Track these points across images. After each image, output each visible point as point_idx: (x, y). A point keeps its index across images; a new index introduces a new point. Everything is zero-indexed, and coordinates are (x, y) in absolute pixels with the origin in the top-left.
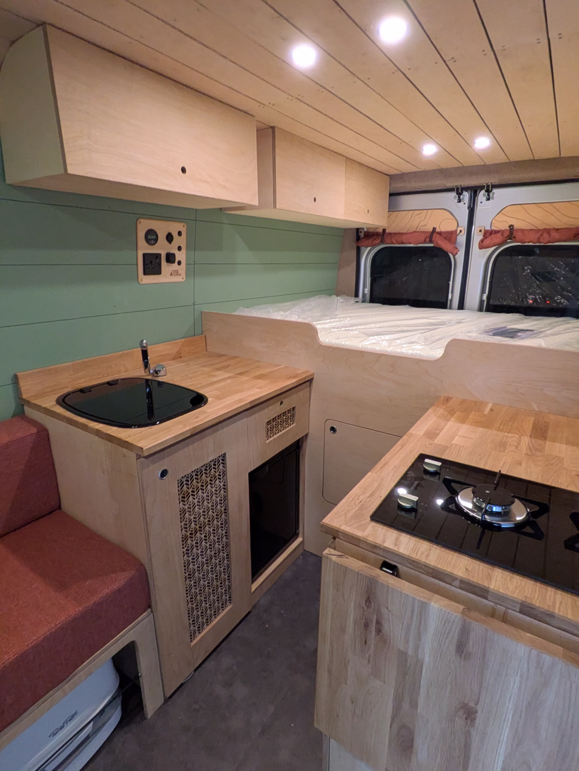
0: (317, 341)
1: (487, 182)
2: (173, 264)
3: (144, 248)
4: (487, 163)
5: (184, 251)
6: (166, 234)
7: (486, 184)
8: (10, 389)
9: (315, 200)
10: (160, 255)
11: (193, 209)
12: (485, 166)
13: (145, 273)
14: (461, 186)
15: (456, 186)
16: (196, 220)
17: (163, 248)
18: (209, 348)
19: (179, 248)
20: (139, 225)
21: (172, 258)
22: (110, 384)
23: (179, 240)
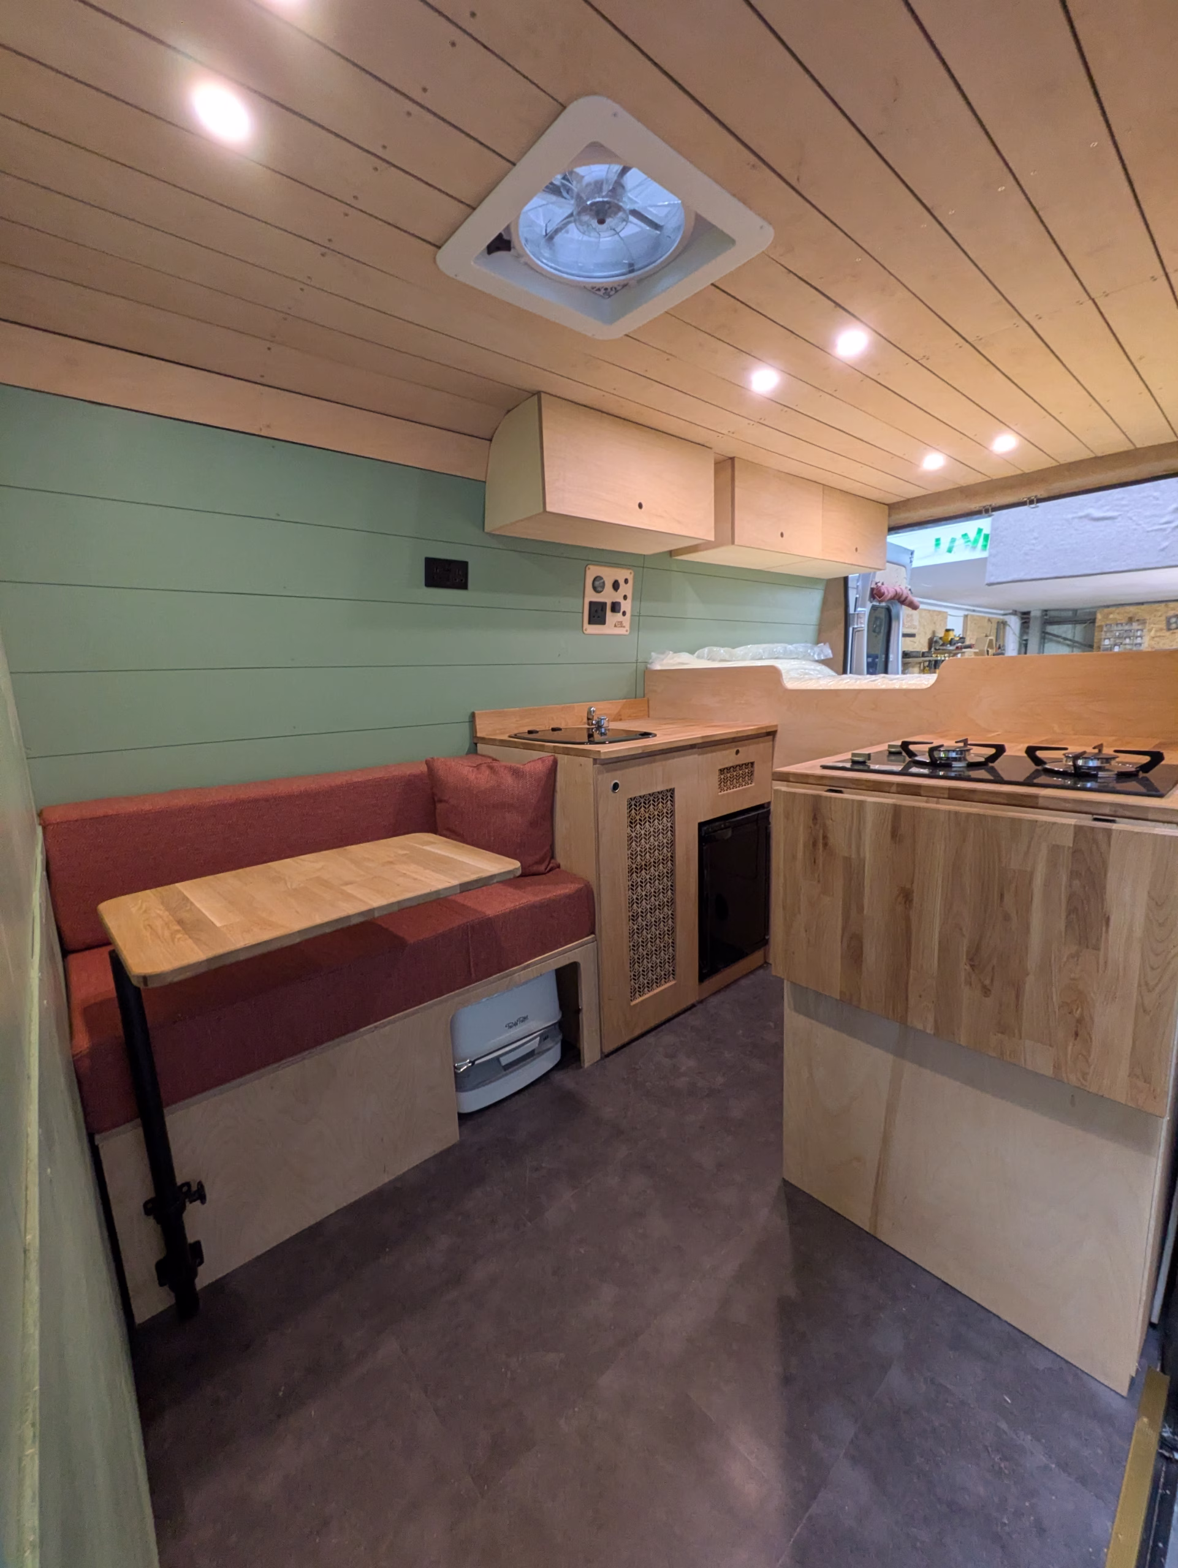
0: (781, 685)
1: (1028, 496)
2: (618, 614)
3: (591, 596)
4: (1027, 471)
5: (629, 600)
6: (612, 582)
7: (1029, 498)
8: (466, 727)
9: (782, 535)
10: (605, 604)
11: (641, 555)
12: (1023, 475)
13: (590, 622)
14: (990, 505)
15: (984, 507)
16: (643, 567)
17: (607, 596)
18: (651, 713)
19: (625, 597)
20: (588, 572)
21: (617, 608)
22: (554, 730)
23: (625, 589)
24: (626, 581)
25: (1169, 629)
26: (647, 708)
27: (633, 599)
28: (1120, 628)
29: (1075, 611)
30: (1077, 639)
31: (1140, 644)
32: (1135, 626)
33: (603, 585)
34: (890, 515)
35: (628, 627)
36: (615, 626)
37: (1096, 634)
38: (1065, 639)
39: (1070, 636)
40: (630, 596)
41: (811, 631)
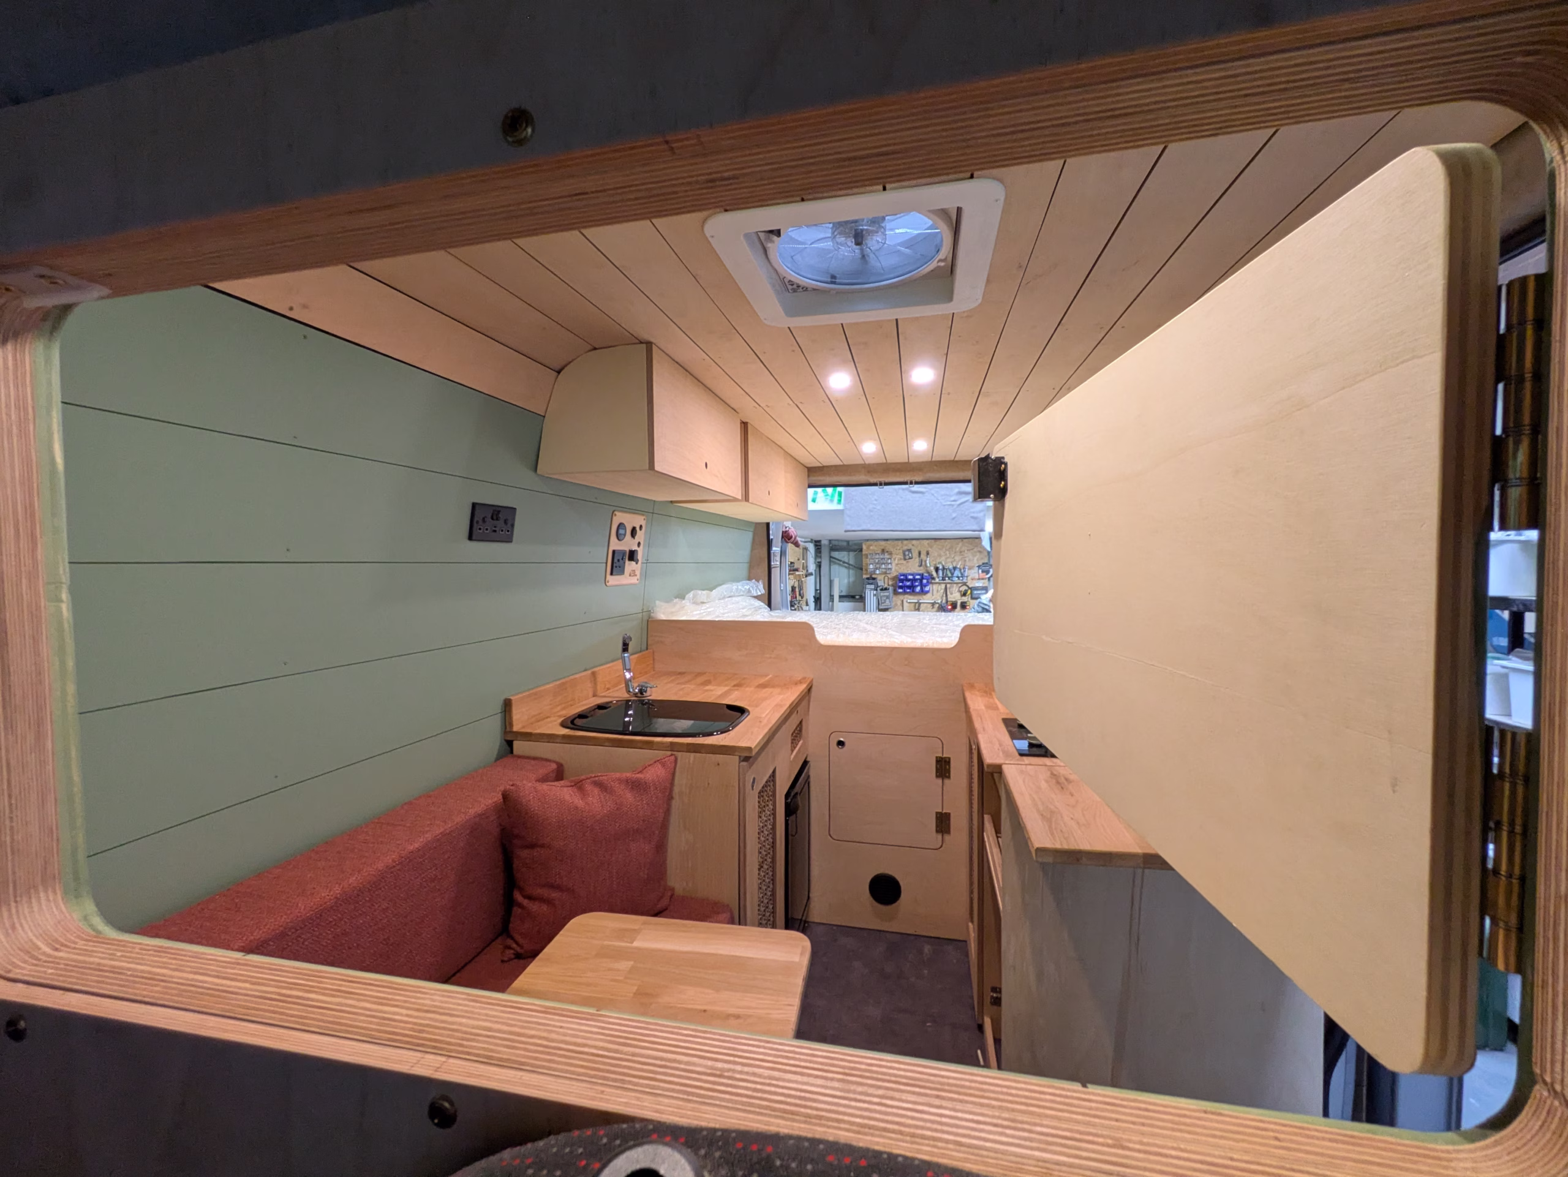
0: (816, 640)
2: (633, 563)
3: (615, 545)
5: (642, 547)
6: (631, 528)
8: (496, 721)
9: (769, 493)
10: (624, 552)
11: (655, 501)
16: (654, 514)
17: (628, 544)
18: (657, 666)
19: (639, 545)
20: (615, 519)
21: (633, 554)
23: (640, 535)
24: (641, 527)
25: (905, 559)
27: (645, 547)
28: (877, 556)
29: (848, 542)
30: (851, 562)
31: (891, 569)
32: (887, 556)
33: (624, 533)
34: (809, 476)
35: (638, 577)
36: (630, 576)
37: (864, 560)
38: (844, 562)
39: (846, 561)
40: (642, 543)
41: (744, 569)
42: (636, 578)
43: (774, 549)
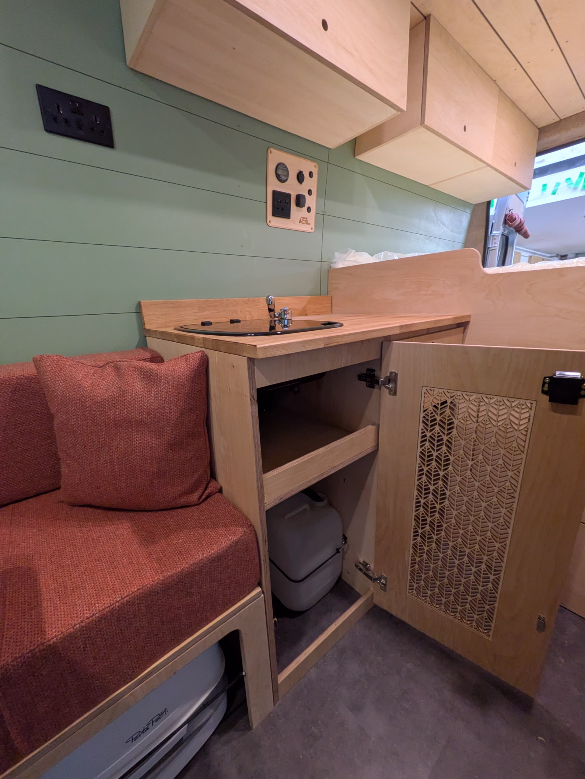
0: (480, 269)
2: (303, 209)
3: (274, 185)
5: (314, 196)
6: (297, 172)
10: (289, 196)
13: (274, 214)
16: (328, 161)
17: (292, 187)
18: (334, 309)
19: (310, 192)
20: (270, 156)
21: (301, 200)
22: (232, 322)
23: (310, 183)
24: (311, 175)
26: (330, 305)
27: (318, 196)
33: (287, 175)
35: (312, 225)
36: (300, 222)
40: (314, 191)
42: (310, 226)
43: (494, 232)
